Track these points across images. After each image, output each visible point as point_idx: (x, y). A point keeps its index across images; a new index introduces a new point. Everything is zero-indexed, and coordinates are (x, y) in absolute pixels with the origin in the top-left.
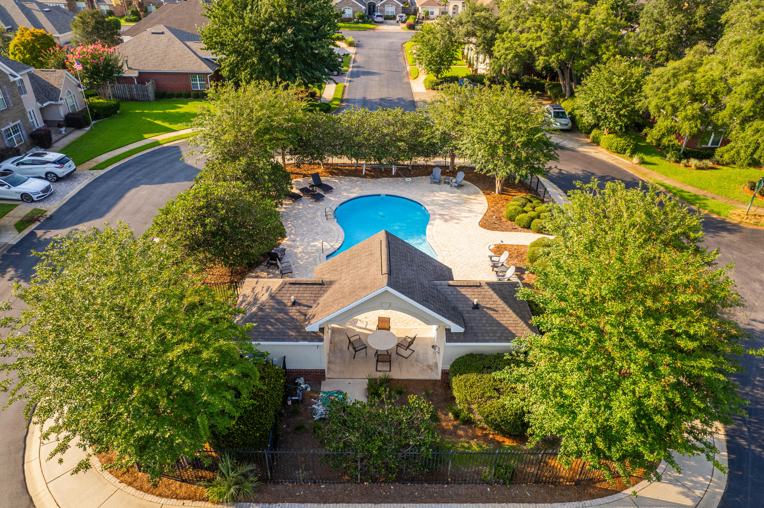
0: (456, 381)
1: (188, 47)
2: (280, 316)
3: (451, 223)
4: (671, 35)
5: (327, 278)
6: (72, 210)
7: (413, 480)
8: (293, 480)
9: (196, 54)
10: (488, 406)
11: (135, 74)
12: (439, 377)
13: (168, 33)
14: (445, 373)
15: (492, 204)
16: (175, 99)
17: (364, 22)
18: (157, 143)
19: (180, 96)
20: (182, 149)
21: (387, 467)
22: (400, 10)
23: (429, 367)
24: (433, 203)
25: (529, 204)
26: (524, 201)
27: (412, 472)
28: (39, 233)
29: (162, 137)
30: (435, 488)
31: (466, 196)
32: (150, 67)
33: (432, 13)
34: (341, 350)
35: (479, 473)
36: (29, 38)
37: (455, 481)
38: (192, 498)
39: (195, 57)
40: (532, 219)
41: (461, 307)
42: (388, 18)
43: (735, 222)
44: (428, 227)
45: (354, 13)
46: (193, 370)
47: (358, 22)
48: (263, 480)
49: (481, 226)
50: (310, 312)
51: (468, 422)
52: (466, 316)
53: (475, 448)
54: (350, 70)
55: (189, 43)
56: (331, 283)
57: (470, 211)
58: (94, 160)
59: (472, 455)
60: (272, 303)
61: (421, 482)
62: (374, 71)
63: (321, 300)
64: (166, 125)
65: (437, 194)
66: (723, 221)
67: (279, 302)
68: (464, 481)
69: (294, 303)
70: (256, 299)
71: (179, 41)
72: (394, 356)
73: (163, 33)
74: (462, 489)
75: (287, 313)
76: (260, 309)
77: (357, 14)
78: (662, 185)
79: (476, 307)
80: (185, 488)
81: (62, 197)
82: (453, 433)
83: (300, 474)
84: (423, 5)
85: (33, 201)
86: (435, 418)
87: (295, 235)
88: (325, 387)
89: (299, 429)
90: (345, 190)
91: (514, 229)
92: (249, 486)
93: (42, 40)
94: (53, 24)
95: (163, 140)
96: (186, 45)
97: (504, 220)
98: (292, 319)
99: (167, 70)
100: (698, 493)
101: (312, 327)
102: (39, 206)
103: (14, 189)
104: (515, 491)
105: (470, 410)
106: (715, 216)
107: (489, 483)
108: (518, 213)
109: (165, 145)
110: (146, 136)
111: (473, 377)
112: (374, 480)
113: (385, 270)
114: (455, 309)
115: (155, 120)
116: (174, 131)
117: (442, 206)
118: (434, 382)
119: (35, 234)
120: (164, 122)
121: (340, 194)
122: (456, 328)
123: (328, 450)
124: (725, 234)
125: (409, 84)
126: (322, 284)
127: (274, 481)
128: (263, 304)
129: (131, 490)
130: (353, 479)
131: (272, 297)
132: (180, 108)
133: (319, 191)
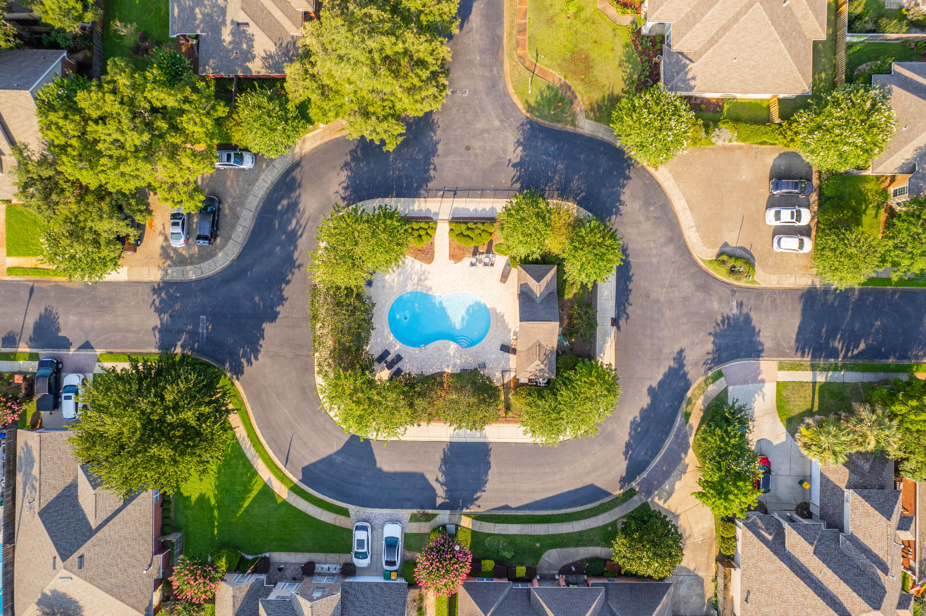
11: (159, 557)
13: (81, 551)
28: (439, 503)
32: (149, 548)
71: (98, 534)
119: (440, 505)
121: (390, 345)
133: (391, 357)
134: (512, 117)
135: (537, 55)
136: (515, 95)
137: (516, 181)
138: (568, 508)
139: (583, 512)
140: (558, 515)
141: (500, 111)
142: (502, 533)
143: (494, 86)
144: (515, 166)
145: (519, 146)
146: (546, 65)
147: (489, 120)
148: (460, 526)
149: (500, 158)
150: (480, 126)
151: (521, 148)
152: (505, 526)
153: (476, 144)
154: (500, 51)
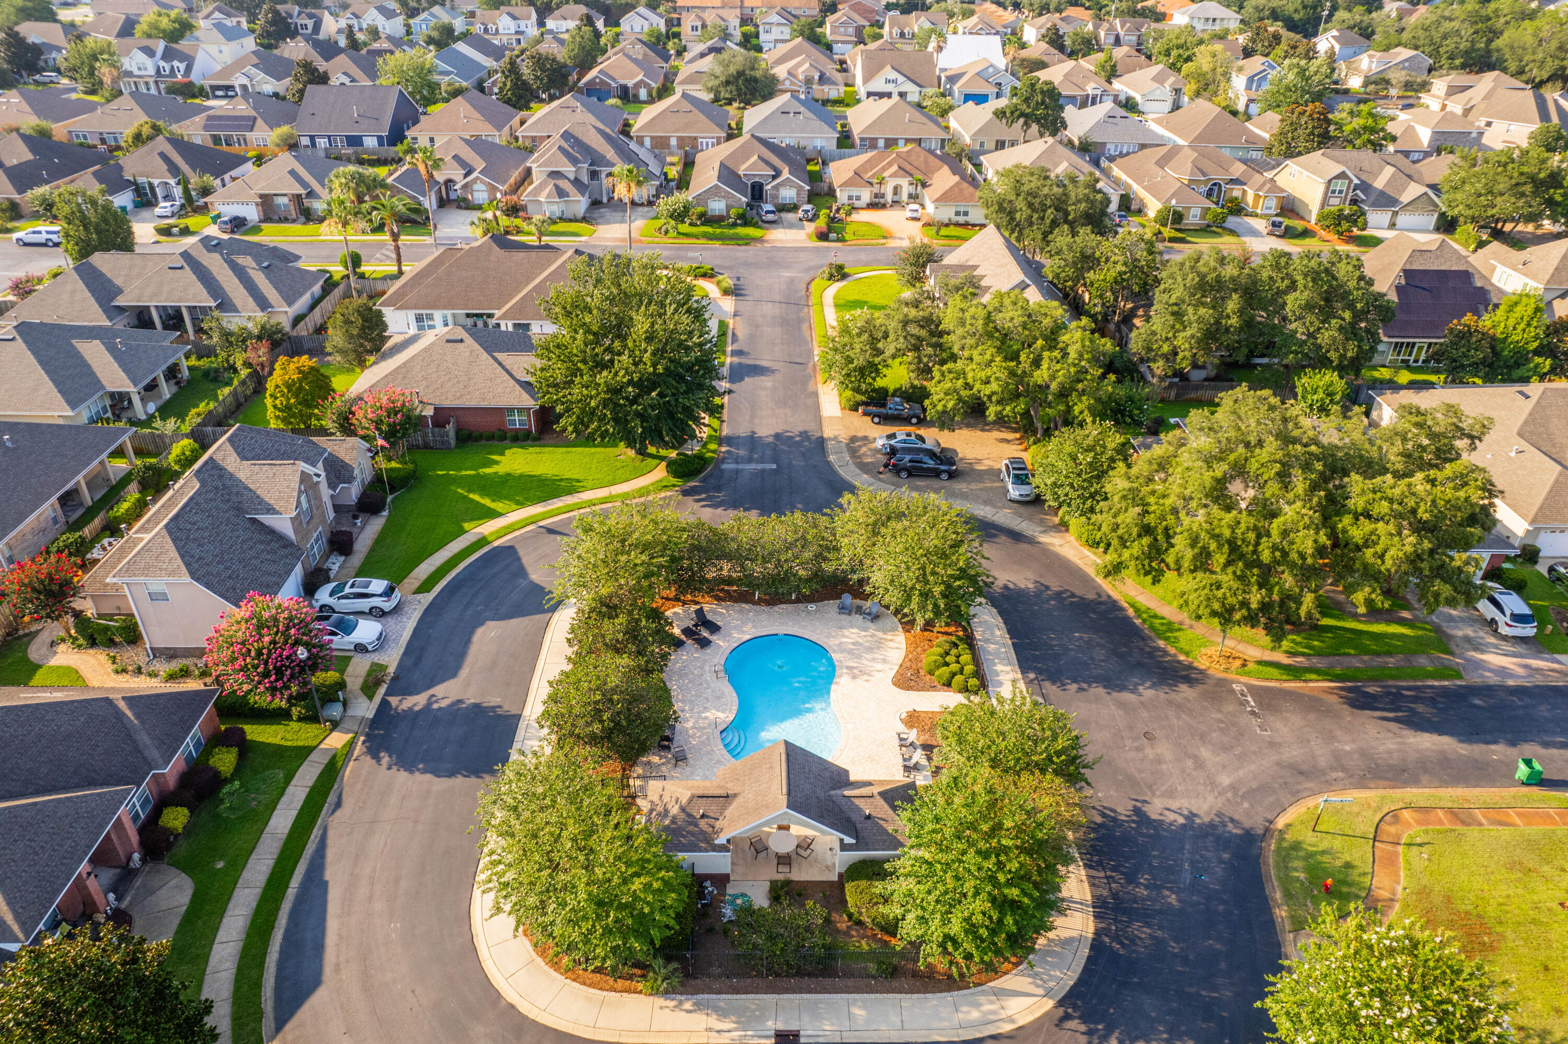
0: (849, 887)
1: (500, 364)
2: (691, 828)
3: (859, 681)
4: (1193, 336)
5: (732, 788)
6: (416, 664)
7: (809, 975)
8: (709, 976)
9: (511, 375)
10: (873, 912)
11: (429, 412)
12: (836, 879)
13: (469, 340)
14: (840, 875)
15: (912, 646)
16: (483, 442)
17: (746, 224)
18: (482, 541)
19: (491, 438)
20: (521, 552)
21: (788, 964)
22: (805, 196)
23: (827, 867)
24: (842, 649)
25: (954, 651)
26: (947, 647)
27: (809, 968)
28: (394, 701)
29: (488, 528)
30: (828, 981)
31: (880, 634)
32: (448, 401)
33: (858, 198)
34: (743, 851)
35: (865, 969)
36: (295, 377)
37: (845, 975)
38: (628, 991)
39: (512, 382)
40: (954, 675)
41: (854, 817)
42: (783, 208)
43: (1202, 667)
44: (833, 687)
45: (729, 208)
46: (650, 898)
47: (734, 225)
48: (687, 975)
49: (894, 684)
50: (718, 824)
51: (860, 923)
52: (859, 826)
53: (865, 947)
54: (729, 360)
55: (500, 356)
56: (735, 795)
57: (884, 661)
58: (413, 574)
59: (861, 955)
60: (683, 816)
61: (816, 976)
62: (764, 363)
63: (727, 813)
64: (487, 502)
65: (846, 632)
66: (1190, 667)
67: (690, 815)
68: (853, 976)
69: (703, 816)
70: (666, 811)
71: (485, 355)
72: (794, 856)
73: (462, 341)
74: (850, 982)
75: (696, 825)
76: (673, 821)
77: (733, 212)
78: (1132, 606)
79: (869, 817)
80: (620, 983)
81: (396, 641)
82: (847, 933)
83: (715, 970)
84: (844, 185)
85: (367, 651)
86: (828, 921)
87: (683, 701)
88: (731, 890)
89: (710, 930)
90: (735, 627)
91: (933, 688)
92: (675, 981)
93: (311, 378)
94: (277, 289)
95: (492, 534)
96: (496, 359)
97: (922, 673)
98: (702, 832)
99: (473, 403)
100: (1052, 984)
101: (721, 840)
102: (378, 658)
103: (347, 639)
104: (895, 984)
105: (860, 913)
106: (1182, 658)
107: (873, 977)
108: (938, 667)
109: (496, 544)
110: (466, 526)
111: (863, 883)
112: (778, 975)
113: (785, 790)
114: (848, 820)
115: (469, 491)
116: (498, 515)
117: (850, 652)
118: (831, 883)
119: (388, 703)
120: (482, 496)
121: (730, 635)
122: (848, 840)
123: (741, 951)
124: (1183, 687)
125: (816, 395)
126: (727, 796)
127: (693, 976)
128: (674, 817)
129: (575, 984)
130: (760, 975)
131: (683, 809)
132: (497, 463)
133: (705, 634)
134: (1252, 806)
135: (1420, 845)
136: (1304, 810)
137: (1104, 815)
138: (287, 931)
139: (261, 965)
140: (277, 909)
141: (1254, 785)
142: (284, 799)
143: (1301, 773)
144: (1137, 811)
145: (1186, 818)
146: (1408, 862)
147: (1224, 767)
148: (332, 731)
149: (1150, 787)
150: (1205, 753)
151: (1181, 820)
152: (298, 804)
153: (1164, 749)
154: (1387, 783)
